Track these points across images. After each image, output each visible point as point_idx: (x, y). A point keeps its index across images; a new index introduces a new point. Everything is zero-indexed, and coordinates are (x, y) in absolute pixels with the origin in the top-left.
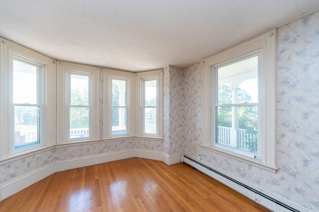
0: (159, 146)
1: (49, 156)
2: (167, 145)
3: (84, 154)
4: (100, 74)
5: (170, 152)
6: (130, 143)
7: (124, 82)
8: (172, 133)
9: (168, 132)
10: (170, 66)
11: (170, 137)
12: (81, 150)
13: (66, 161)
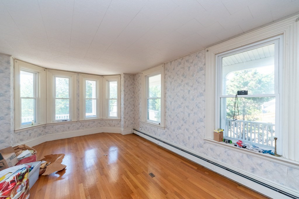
0: (118, 124)
1: (41, 131)
2: (122, 123)
3: (66, 130)
4: (77, 77)
5: (124, 127)
6: (99, 123)
7: (95, 82)
8: (126, 115)
9: (123, 115)
10: (124, 73)
11: (124, 118)
12: (64, 127)
13: (53, 134)
